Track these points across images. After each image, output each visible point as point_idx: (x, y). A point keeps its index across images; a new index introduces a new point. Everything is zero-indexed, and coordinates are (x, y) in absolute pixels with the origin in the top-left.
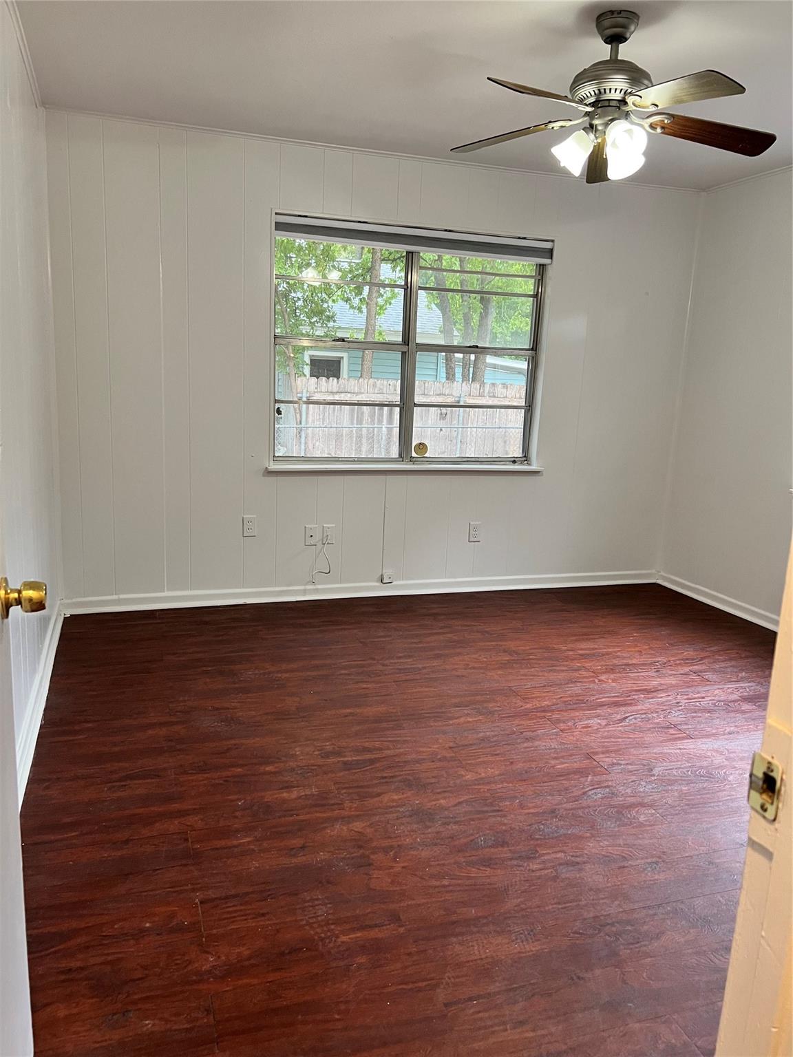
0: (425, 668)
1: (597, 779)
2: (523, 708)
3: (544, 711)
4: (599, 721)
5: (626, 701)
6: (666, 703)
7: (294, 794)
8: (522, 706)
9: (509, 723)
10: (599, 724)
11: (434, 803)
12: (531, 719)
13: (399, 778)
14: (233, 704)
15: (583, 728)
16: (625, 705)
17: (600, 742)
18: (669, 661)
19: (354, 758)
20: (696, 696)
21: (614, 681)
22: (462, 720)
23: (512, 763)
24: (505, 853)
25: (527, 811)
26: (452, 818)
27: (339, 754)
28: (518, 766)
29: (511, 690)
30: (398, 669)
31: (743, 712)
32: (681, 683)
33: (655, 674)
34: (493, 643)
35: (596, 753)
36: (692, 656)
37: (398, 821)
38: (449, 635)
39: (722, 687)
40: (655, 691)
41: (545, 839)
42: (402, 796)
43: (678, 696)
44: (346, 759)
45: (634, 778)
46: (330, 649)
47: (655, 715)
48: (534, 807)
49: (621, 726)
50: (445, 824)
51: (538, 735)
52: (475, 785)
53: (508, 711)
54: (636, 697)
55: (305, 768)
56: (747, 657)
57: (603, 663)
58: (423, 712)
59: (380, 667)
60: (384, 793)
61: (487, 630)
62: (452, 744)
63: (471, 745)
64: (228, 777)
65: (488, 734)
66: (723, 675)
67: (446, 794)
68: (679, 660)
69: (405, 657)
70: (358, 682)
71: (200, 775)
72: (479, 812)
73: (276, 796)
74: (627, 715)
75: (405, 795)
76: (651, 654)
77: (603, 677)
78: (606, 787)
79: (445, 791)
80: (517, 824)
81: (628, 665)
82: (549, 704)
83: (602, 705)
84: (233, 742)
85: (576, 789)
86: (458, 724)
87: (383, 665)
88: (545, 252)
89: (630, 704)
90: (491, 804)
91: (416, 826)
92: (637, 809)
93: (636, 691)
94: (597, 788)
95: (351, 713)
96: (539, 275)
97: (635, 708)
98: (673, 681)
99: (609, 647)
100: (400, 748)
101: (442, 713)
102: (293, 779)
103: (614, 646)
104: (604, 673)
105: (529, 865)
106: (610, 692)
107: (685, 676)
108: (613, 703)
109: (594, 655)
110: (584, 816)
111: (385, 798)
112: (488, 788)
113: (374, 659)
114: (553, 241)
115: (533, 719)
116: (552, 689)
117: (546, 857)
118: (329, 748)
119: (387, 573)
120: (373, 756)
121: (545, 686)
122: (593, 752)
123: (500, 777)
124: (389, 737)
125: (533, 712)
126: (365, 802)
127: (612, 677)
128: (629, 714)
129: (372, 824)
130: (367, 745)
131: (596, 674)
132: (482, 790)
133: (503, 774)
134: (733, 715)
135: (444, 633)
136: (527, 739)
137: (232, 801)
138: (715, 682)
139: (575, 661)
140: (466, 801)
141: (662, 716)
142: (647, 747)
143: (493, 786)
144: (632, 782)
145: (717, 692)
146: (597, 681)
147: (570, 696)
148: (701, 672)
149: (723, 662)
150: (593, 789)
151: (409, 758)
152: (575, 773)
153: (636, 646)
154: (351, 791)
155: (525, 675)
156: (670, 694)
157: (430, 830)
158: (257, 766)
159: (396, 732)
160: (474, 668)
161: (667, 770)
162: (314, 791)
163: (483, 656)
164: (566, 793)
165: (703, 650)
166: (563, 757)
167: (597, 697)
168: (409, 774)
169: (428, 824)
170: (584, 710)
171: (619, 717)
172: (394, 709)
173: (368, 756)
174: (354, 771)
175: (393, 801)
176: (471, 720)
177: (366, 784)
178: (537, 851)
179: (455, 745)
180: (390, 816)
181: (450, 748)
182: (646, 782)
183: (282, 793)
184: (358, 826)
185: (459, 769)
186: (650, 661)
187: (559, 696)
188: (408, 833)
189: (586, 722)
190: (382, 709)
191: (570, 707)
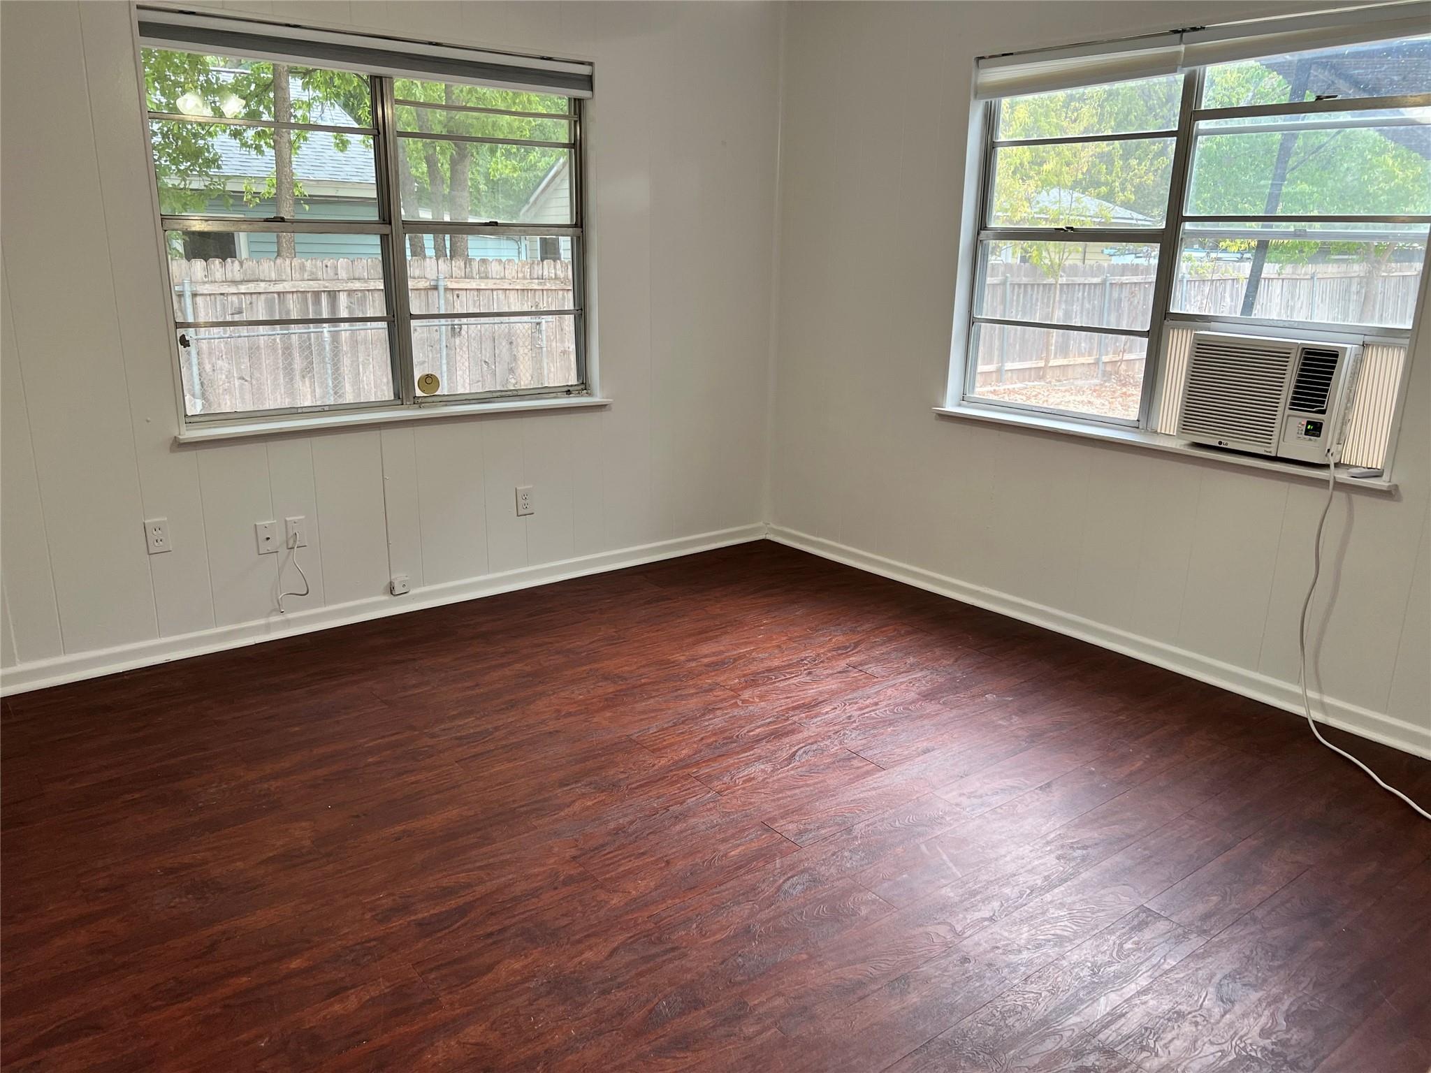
0: (497, 729)
1: (788, 861)
2: (656, 767)
3: (687, 766)
4: (763, 767)
5: (785, 727)
6: (835, 721)
7: (352, 1002)
8: (654, 766)
9: (645, 797)
10: (763, 771)
11: (579, 959)
12: (672, 783)
13: (513, 930)
14: (199, 856)
15: (745, 782)
16: (787, 734)
17: (774, 800)
18: (818, 655)
19: (432, 912)
20: (868, 702)
21: (761, 697)
22: (577, 807)
23: (668, 862)
24: (701, 1020)
25: (711, 940)
26: (611, 979)
27: (405, 909)
28: (678, 867)
29: (631, 740)
30: (457, 738)
31: (928, 716)
32: (843, 685)
33: (808, 679)
34: (585, 668)
35: (774, 820)
36: (843, 642)
37: (534, 1007)
38: (518, 666)
39: (893, 682)
40: (817, 705)
41: (750, 980)
42: (525, 962)
43: (847, 707)
44: (420, 916)
45: (833, 848)
46: (338, 722)
47: (827, 743)
48: (720, 930)
49: (792, 769)
50: (604, 992)
51: (689, 809)
52: (627, 913)
53: (638, 778)
54: (795, 718)
55: (358, 947)
56: (908, 633)
57: (739, 672)
58: (516, 805)
59: (431, 742)
60: (498, 962)
61: (569, 647)
62: (574, 852)
63: (603, 846)
64: (228, 998)
65: (621, 821)
66: (888, 665)
67: (593, 940)
68: (829, 651)
69: (460, 715)
70: (400, 774)
71: (175, 1007)
72: (646, 959)
73: (323, 1013)
74: (794, 749)
75: (530, 960)
76: (795, 648)
77: (746, 695)
78: (802, 872)
79: (588, 936)
80: (705, 965)
81: (770, 670)
82: (691, 753)
83: (758, 740)
84: (219, 928)
85: (766, 884)
86: (574, 814)
87: (433, 736)
88: (580, 80)
89: (793, 732)
90: (660, 941)
91: (561, 1008)
92: (852, 899)
93: (794, 708)
94: (792, 877)
95: (404, 831)
96: (575, 114)
97: (800, 736)
98: (832, 684)
99: (738, 646)
100: (498, 877)
101: (545, 800)
102: (342, 975)
103: (746, 644)
104: (745, 688)
105: (741, 1030)
106: (762, 717)
107: (844, 674)
108: (772, 734)
109: (723, 663)
110: (790, 927)
111: (502, 971)
112: (647, 914)
113: (413, 728)
114: (591, 64)
115: (677, 782)
116: (686, 727)
117: (761, 1010)
118: (387, 902)
119: (399, 578)
120: (461, 901)
121: (675, 725)
122: (769, 819)
123: (659, 891)
124: (475, 861)
125: (671, 771)
126: (472, 987)
127: (757, 691)
128: (796, 748)
129: (494, 1023)
130: (445, 882)
131: (736, 691)
132: (640, 920)
133: (661, 885)
134: (919, 723)
135: (509, 664)
136: (677, 817)
137: (247, 1043)
138: (883, 677)
139: (703, 677)
140: (624, 944)
141: (836, 742)
142: (834, 795)
143: (655, 910)
144: (833, 855)
145: (889, 692)
146: (740, 703)
147: (715, 734)
148: (861, 665)
149: (881, 645)
150: (788, 879)
151: (518, 889)
152: (755, 858)
153: (771, 639)
154: (444, 972)
155: (644, 712)
156: (835, 705)
157: (585, 1010)
158: (275, 965)
159: (484, 850)
160: (569, 714)
161: (868, 825)
162: (383, 987)
163: (577, 692)
164: (755, 895)
165: (853, 631)
166: (733, 836)
167: (747, 728)
168: (525, 920)
169: (578, 999)
170: (738, 753)
171: (785, 755)
172: (469, 809)
173: (453, 903)
174: (439, 935)
175: (515, 972)
176: (590, 803)
177: (464, 953)
178: (745, 1003)
179: (579, 853)
180: (520, 1001)
181: (574, 858)
182: (850, 851)
183: (331, 1004)
184: (474, 1032)
185: (597, 891)
186: (795, 658)
187: (699, 738)
188: (554, 1024)
189: (746, 773)
190: (453, 813)
191: (717, 752)
